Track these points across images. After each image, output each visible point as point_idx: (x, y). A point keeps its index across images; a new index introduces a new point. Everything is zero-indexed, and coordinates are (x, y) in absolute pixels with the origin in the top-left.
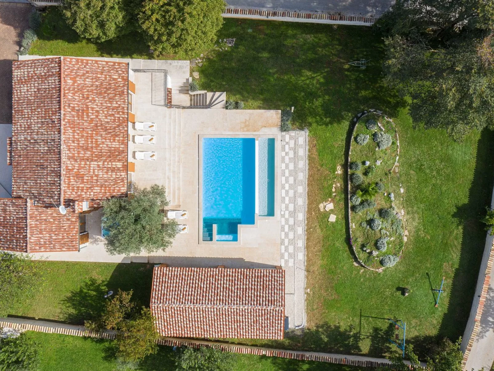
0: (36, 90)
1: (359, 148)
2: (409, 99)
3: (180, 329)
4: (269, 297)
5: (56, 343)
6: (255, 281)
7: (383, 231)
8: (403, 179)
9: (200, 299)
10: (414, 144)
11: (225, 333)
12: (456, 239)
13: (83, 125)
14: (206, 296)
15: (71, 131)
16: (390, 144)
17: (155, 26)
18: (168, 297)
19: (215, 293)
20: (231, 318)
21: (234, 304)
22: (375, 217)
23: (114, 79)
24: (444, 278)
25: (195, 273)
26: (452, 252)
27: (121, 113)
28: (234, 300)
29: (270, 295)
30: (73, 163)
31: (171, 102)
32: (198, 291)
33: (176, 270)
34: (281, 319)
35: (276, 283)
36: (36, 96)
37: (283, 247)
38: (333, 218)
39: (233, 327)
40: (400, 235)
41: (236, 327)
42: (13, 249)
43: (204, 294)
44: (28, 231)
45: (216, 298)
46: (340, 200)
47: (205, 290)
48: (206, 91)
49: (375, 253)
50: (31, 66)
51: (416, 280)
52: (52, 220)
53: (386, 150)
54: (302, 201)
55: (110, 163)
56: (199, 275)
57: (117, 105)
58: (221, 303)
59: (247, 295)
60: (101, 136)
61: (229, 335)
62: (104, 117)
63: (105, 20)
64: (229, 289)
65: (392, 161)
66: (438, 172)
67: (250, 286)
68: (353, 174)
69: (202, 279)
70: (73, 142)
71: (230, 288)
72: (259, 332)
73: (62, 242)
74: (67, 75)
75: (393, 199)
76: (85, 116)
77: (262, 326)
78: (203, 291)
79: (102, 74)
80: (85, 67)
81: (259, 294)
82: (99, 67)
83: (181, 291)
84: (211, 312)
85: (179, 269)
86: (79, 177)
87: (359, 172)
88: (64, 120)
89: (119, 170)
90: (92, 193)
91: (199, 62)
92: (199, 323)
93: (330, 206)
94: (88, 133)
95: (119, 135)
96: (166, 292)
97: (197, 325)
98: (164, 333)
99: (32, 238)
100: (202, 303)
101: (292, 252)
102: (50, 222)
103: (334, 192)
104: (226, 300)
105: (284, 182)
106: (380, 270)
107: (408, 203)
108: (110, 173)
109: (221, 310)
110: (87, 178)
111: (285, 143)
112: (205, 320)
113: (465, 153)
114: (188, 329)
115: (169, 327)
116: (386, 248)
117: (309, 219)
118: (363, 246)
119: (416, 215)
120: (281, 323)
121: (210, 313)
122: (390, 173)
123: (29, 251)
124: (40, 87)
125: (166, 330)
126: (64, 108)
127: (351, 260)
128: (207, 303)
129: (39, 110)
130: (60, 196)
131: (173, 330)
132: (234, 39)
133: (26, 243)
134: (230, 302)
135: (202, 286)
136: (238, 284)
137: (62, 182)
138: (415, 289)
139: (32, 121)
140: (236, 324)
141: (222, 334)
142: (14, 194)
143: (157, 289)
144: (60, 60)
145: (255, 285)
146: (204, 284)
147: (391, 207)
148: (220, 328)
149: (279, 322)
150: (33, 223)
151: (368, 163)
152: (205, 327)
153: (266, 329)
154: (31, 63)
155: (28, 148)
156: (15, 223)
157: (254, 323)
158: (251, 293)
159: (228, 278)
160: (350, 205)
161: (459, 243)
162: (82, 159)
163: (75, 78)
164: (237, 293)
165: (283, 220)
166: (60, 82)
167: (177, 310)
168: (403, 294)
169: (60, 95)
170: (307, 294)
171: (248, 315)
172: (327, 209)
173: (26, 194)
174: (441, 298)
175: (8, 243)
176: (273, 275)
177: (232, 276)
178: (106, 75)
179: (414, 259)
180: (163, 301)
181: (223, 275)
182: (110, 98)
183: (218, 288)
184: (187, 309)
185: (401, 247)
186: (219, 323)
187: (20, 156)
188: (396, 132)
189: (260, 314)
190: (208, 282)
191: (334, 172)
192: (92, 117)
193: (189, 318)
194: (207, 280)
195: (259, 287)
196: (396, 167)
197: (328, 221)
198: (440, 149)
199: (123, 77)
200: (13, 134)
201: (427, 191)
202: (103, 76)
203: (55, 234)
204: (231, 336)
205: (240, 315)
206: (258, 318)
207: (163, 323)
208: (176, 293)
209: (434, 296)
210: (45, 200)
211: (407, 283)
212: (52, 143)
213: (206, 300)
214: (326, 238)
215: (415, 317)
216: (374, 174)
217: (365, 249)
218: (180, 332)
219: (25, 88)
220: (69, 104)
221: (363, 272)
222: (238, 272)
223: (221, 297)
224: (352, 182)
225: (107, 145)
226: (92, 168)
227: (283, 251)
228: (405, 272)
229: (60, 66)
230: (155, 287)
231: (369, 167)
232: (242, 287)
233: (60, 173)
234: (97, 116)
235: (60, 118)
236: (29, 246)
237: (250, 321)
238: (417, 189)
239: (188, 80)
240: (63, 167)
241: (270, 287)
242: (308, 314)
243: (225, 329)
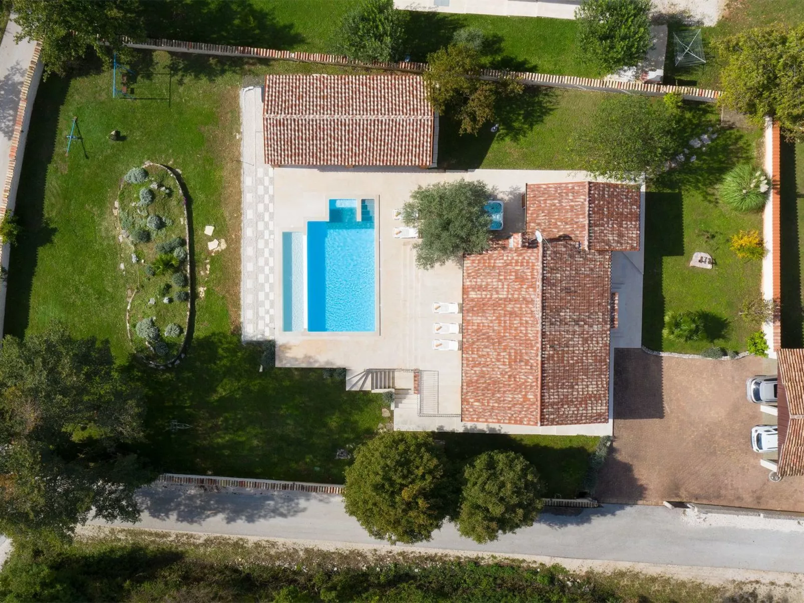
0: (576, 387)
1: (177, 320)
2: (115, 375)
3: (397, 86)
4: (284, 130)
5: (565, 61)
6: (302, 150)
7: (144, 214)
8: (122, 281)
9: (371, 125)
10: (108, 325)
11: (340, 82)
12: (53, 204)
13: (515, 344)
14: (363, 130)
15: (530, 335)
16: (138, 326)
17: (422, 462)
18: (411, 127)
19: (352, 134)
20: (331, 102)
21: (327, 120)
22: (155, 233)
23: (478, 401)
24: (67, 155)
25: (378, 158)
26: (58, 188)
27: (471, 359)
28: (327, 125)
29: (282, 132)
30: (527, 296)
31: (415, 377)
32: (374, 135)
33: (403, 162)
34: (268, 101)
35: (276, 147)
36: (576, 379)
37: (271, 192)
38: (209, 230)
39: (329, 91)
40: (123, 210)
41: (325, 91)
42: (609, 185)
43: (365, 132)
44: (587, 209)
45: (351, 127)
46: (200, 254)
47: (365, 137)
48: (373, 392)
49: (154, 186)
50: (582, 416)
51: (102, 152)
52: (559, 223)
53: (143, 318)
54: (247, 251)
55: (484, 296)
56: (373, 157)
57: (475, 369)
58: (343, 121)
59: (311, 132)
60: (493, 330)
61: (334, 80)
62: (491, 353)
63: (484, 471)
64: (334, 139)
65: (136, 303)
66: (78, 290)
67: (308, 143)
68: (185, 286)
69: (370, 151)
70: (527, 322)
71: (333, 141)
72: (296, 83)
73: (547, 196)
74: (534, 404)
75: (134, 256)
76: (513, 354)
77: (292, 92)
78: (367, 136)
79: (493, 406)
80: (512, 415)
81: (297, 133)
82: (496, 416)
83: (395, 136)
84: (356, 110)
85: (399, 163)
86: (520, 279)
87: (176, 289)
88: (537, 350)
89: (473, 289)
90: (505, 258)
91: (382, 429)
92: (372, 94)
93: (213, 246)
94: (510, 333)
95: (472, 332)
96: (415, 134)
97: (375, 91)
98: (418, 80)
99: (582, 200)
100: (367, 120)
101: (259, 187)
102: (561, 221)
103: (207, 263)
104: (338, 125)
105: (271, 276)
106: (147, 164)
107: (115, 250)
108: (484, 283)
109: (344, 112)
110: (512, 277)
111: (270, 325)
112: (365, 98)
113: (44, 313)
114: (386, 86)
115: (411, 88)
116: (141, 193)
117: (238, 228)
118: (170, 195)
119: (104, 234)
120: (268, 97)
121: (358, 108)
122: (137, 288)
123: (587, 183)
124: (570, 390)
125: (415, 84)
126: (537, 364)
127: (185, 176)
128: (362, 121)
129: (571, 362)
130: (543, 253)
131: (406, 85)
132: (337, 457)
133: (589, 193)
134: (332, 123)
135: (368, 143)
136: (324, 145)
137: (541, 271)
138: (103, 140)
139: (582, 349)
140: (326, 94)
141: (343, 81)
142: (608, 257)
143: (425, 137)
144: (541, 422)
145: (302, 145)
146: (366, 145)
147: (135, 245)
148: (345, 89)
149: (270, 98)
150: (581, 220)
151: (166, 300)
152: (365, 90)
153: (287, 89)
154: (582, 420)
155: (587, 314)
156: (605, 220)
157: (302, 96)
158: (306, 134)
159: (336, 152)
160: (188, 247)
161: (49, 200)
162: (517, 300)
163: (524, 401)
164: (324, 134)
165: (271, 228)
166: (542, 396)
167: (399, 110)
168: (118, 133)
169: (542, 380)
170: (239, 132)
171: (310, 105)
172: (216, 242)
173: (591, 256)
174: (70, 128)
175: (615, 193)
176: (279, 158)
177: (331, 156)
178: (488, 405)
179: (105, 178)
180: (417, 123)
181: (343, 156)
182: (483, 377)
183: (349, 141)
184: (387, 113)
185: (122, 193)
186: (347, 95)
187: (599, 304)
188: (132, 341)
189: (294, 108)
190: (361, 148)
191: (208, 289)
192: (504, 354)
193: (385, 101)
194: (363, 150)
195: (297, 142)
196: (130, 297)
197: (214, 226)
198: (76, 319)
199: (467, 405)
200: (608, 332)
201: (91, 266)
202: (491, 404)
203: (555, 205)
204: (331, 79)
205: (320, 106)
206: (297, 102)
207: (419, 93)
208: (401, 132)
209: (79, 131)
210: (564, 249)
211: (113, 147)
212: (554, 320)
213: (363, 125)
214: (217, 204)
215: (102, 103)
216: (158, 287)
217: (167, 191)
218: (397, 82)
219: (590, 389)
220: (531, 369)
221: (169, 161)
222: (324, 160)
223: (343, 128)
224: (185, 276)
225: (487, 319)
226: (506, 290)
227: (271, 188)
228: (115, 162)
229: (541, 415)
230: (429, 140)
231: (164, 295)
232: (318, 142)
233: (543, 283)
234: (499, 355)
235: (542, 351)
236: (587, 190)
237: (308, 99)
238: (104, 268)
239: (396, 407)
240: (539, 290)
241: (282, 143)
242: (238, 106)
243: (340, 86)
